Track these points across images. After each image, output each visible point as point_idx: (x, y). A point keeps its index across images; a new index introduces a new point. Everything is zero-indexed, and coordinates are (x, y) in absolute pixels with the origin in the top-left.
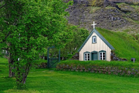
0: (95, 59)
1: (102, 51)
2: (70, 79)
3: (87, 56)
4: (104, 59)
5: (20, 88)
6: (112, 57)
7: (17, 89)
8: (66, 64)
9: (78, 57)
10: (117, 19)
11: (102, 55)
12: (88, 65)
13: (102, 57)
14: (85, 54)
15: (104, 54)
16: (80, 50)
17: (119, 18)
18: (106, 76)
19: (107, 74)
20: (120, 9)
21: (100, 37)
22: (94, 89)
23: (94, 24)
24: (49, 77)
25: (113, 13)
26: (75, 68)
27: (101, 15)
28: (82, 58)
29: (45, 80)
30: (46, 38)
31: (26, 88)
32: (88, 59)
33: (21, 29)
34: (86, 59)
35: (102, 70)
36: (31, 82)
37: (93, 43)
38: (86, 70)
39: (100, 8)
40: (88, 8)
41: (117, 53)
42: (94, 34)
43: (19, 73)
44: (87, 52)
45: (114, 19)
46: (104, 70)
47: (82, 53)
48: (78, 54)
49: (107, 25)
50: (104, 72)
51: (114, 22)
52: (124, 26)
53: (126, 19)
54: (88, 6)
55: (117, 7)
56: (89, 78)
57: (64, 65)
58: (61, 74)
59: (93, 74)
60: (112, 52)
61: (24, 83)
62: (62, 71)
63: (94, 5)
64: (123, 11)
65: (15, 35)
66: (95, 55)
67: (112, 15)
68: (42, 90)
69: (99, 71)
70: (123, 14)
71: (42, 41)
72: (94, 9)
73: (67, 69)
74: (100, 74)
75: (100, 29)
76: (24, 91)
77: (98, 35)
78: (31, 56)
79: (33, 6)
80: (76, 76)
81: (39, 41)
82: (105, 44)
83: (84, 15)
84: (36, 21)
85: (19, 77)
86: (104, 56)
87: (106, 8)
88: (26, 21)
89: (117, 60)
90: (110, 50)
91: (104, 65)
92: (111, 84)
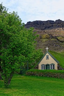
0: (48, 69)
1: (52, 64)
2: (35, 81)
3: (43, 67)
4: (53, 69)
5: (7, 87)
6: (58, 68)
7: (5, 88)
8: (32, 72)
9: (38, 68)
10: (57, 46)
11: (52, 66)
12: (45, 72)
13: (52, 68)
14: (42, 65)
15: (53, 66)
16: (39, 64)
17: (58, 45)
18: (57, 79)
19: (58, 78)
20: (59, 40)
21: (51, 56)
22: (52, 88)
23: (47, 48)
24: (22, 80)
25: (55, 42)
26: (37, 74)
27: (49, 43)
28: (40, 68)
29: (20, 81)
30: (24, 56)
31: (10, 88)
32: (44, 69)
33: (9, 51)
34: (43, 69)
35: (54, 75)
36: (12, 83)
37: (46, 59)
38: (44, 76)
39: (47, 40)
40: (41, 39)
41: (61, 65)
42: (47, 54)
43: (6, 78)
44: (43, 65)
45: (56, 46)
46: (56, 76)
47: (40, 65)
48: (38, 65)
49: (52, 49)
50: (55, 77)
51: (56, 47)
52: (62, 50)
53: (63, 46)
54: (41, 38)
55: (57, 39)
56: (47, 81)
57: (30, 72)
58: (29, 78)
59: (49, 78)
60: (58, 64)
61: (9, 84)
62: (29, 76)
63: (44, 38)
64: (61, 41)
65: (5, 54)
66: (48, 66)
67: (55, 44)
68: (20, 89)
69: (52, 76)
70: (61, 43)
71: (22, 58)
72: (44, 40)
73: (33, 75)
74: (53, 78)
75: (51, 51)
76: (9, 89)
77: (50, 55)
78: (15, 67)
79: (17, 37)
80: (39, 79)
81: (20, 58)
82: (54, 60)
83: (39, 43)
84: (18, 46)
85: (6, 80)
86: (53, 67)
87: (51, 39)
88: (12, 46)
89: (61, 69)
90: (57, 63)
91: (55, 72)
92: (61, 84)
